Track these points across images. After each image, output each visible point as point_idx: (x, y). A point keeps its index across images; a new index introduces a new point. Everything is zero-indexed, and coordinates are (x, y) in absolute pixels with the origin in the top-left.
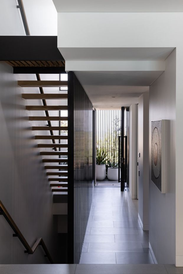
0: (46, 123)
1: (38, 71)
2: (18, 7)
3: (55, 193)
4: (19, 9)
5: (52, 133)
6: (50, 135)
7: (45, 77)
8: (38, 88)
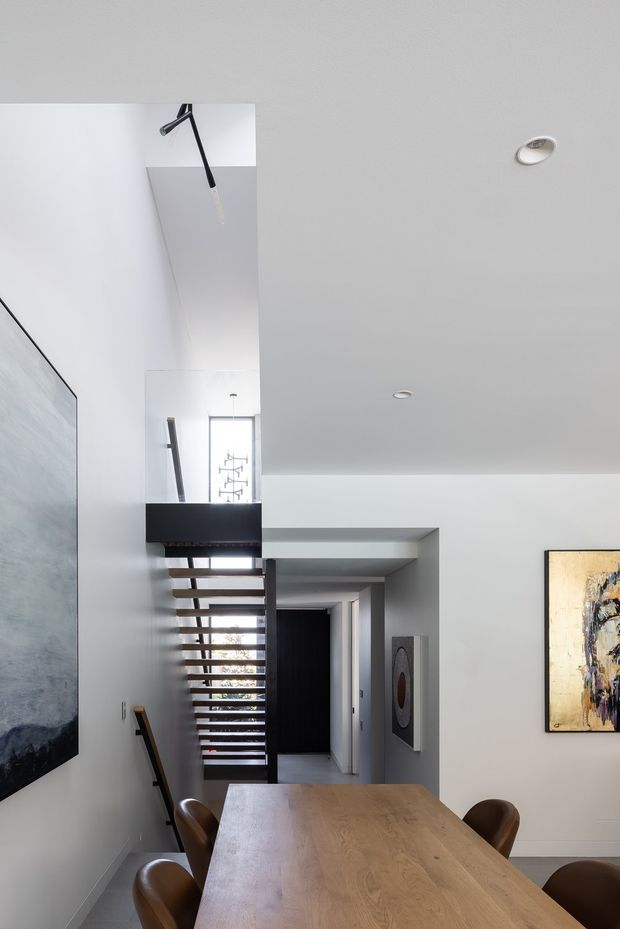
0: (196, 636)
1: (191, 552)
2: (169, 446)
3: (208, 762)
4: (170, 449)
5: (203, 656)
6: (200, 658)
7: (200, 563)
8: (189, 580)
